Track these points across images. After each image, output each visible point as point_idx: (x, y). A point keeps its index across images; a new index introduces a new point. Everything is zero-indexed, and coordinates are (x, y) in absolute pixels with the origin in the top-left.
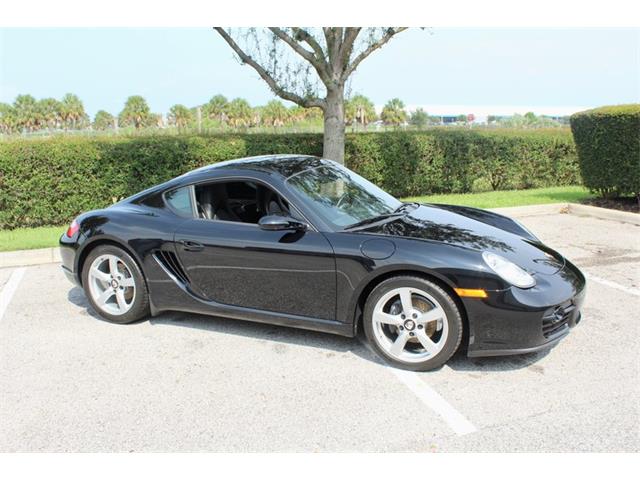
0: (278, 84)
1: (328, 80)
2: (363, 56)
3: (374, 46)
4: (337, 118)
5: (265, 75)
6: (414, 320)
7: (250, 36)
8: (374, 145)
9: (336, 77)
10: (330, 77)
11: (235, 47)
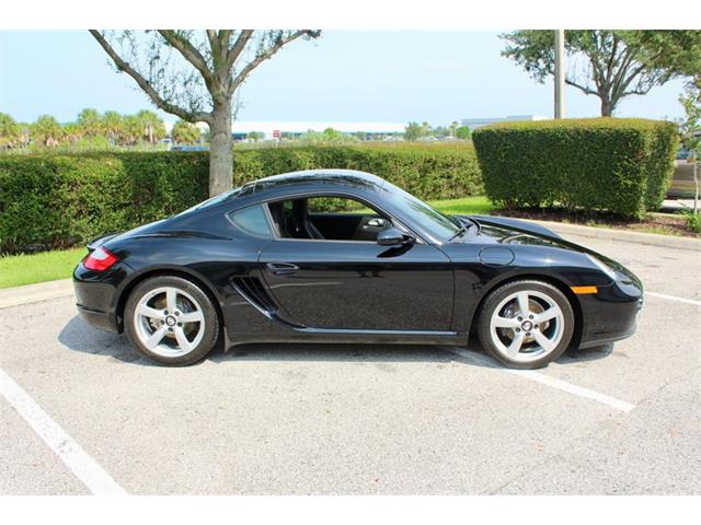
0: (161, 95)
1: (216, 92)
2: (251, 67)
3: (261, 57)
4: (226, 133)
5: (145, 85)
6: (532, 321)
7: (126, 41)
8: (258, 163)
9: (223, 89)
10: (218, 88)
11: (110, 52)
